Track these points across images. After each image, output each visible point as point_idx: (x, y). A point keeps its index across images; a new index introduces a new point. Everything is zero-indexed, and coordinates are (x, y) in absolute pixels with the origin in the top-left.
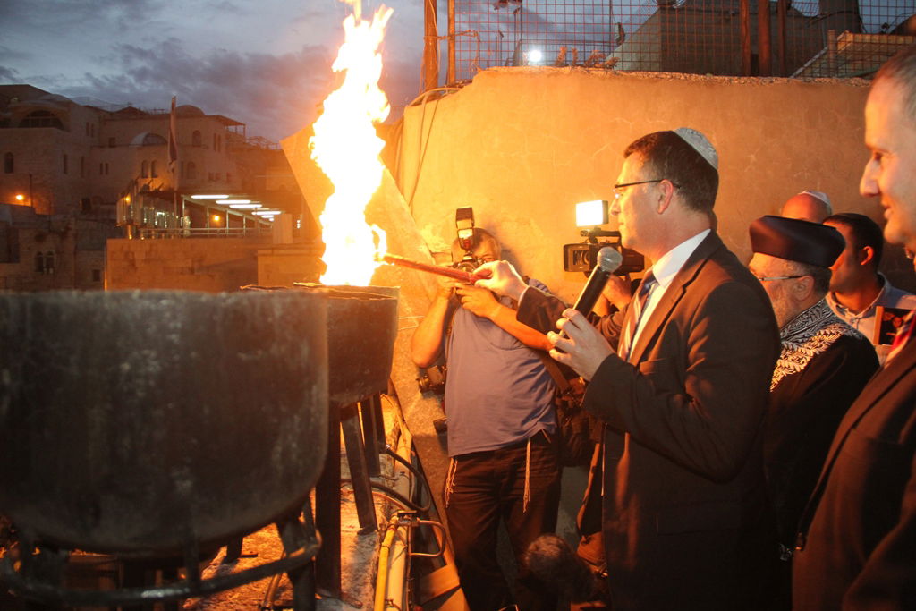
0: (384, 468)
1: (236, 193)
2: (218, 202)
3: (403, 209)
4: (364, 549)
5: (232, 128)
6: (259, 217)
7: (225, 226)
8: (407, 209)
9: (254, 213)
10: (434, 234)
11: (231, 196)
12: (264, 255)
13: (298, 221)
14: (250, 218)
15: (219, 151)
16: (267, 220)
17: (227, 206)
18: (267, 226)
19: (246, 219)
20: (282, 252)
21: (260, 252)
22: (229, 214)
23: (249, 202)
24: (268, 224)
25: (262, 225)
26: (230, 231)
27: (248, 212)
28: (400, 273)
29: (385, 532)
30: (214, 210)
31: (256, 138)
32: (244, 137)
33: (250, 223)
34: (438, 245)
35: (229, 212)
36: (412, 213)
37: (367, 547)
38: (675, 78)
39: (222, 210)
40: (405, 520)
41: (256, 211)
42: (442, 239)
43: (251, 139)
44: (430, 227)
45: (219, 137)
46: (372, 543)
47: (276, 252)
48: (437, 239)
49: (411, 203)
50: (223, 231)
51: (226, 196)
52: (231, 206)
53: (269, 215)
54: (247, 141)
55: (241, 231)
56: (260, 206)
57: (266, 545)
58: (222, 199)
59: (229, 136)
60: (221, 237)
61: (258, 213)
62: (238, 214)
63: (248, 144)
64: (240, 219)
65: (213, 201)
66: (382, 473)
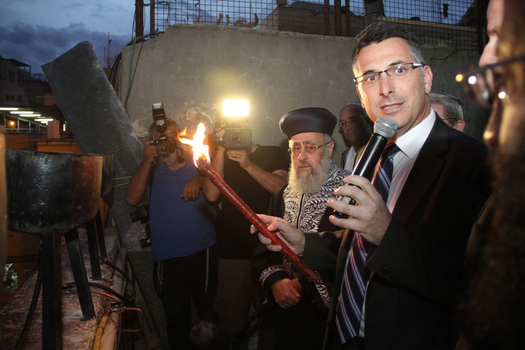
0: (105, 274)
1: (24, 107)
2: (11, 112)
3: (121, 110)
4: (85, 331)
5: (22, 68)
6: (40, 122)
7: (17, 127)
8: (123, 110)
9: (36, 120)
10: (140, 126)
11: (21, 109)
12: (42, 145)
13: (64, 125)
14: (34, 123)
15: (13, 82)
16: (45, 124)
17: (18, 115)
18: (44, 128)
19: (31, 124)
20: (53, 143)
21: (39, 143)
22: (20, 120)
23: (32, 112)
24: (45, 127)
25: (41, 128)
26: (20, 131)
27: (32, 119)
28: (118, 150)
29: (102, 317)
30: (9, 117)
31: (38, 74)
32: (30, 73)
33: (33, 126)
34: (143, 132)
35: (19, 119)
36: (126, 112)
37: (87, 330)
38: (287, 34)
39: (15, 118)
40: (116, 308)
41: (37, 119)
42: (145, 129)
43: (34, 75)
44: (137, 121)
45: (13, 73)
46: (90, 326)
47: (49, 143)
48: (142, 129)
49: (125, 106)
50: (16, 131)
51: (17, 109)
52: (21, 115)
53: (45, 121)
54: (32, 77)
55: (28, 130)
56: (39, 115)
57: (10, 334)
58: (14, 111)
59: (19, 72)
60: (14, 134)
61: (38, 120)
62: (26, 120)
63: (33, 78)
64: (27, 123)
65: (8, 112)
66: (103, 277)
